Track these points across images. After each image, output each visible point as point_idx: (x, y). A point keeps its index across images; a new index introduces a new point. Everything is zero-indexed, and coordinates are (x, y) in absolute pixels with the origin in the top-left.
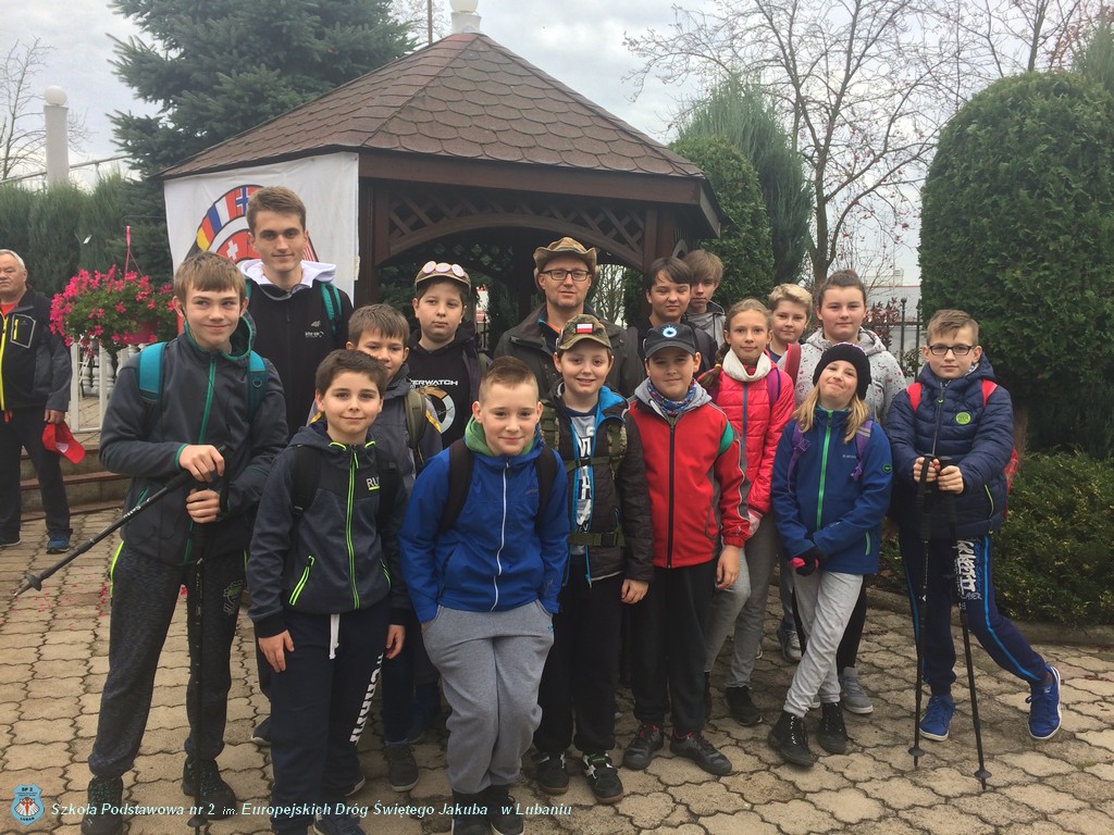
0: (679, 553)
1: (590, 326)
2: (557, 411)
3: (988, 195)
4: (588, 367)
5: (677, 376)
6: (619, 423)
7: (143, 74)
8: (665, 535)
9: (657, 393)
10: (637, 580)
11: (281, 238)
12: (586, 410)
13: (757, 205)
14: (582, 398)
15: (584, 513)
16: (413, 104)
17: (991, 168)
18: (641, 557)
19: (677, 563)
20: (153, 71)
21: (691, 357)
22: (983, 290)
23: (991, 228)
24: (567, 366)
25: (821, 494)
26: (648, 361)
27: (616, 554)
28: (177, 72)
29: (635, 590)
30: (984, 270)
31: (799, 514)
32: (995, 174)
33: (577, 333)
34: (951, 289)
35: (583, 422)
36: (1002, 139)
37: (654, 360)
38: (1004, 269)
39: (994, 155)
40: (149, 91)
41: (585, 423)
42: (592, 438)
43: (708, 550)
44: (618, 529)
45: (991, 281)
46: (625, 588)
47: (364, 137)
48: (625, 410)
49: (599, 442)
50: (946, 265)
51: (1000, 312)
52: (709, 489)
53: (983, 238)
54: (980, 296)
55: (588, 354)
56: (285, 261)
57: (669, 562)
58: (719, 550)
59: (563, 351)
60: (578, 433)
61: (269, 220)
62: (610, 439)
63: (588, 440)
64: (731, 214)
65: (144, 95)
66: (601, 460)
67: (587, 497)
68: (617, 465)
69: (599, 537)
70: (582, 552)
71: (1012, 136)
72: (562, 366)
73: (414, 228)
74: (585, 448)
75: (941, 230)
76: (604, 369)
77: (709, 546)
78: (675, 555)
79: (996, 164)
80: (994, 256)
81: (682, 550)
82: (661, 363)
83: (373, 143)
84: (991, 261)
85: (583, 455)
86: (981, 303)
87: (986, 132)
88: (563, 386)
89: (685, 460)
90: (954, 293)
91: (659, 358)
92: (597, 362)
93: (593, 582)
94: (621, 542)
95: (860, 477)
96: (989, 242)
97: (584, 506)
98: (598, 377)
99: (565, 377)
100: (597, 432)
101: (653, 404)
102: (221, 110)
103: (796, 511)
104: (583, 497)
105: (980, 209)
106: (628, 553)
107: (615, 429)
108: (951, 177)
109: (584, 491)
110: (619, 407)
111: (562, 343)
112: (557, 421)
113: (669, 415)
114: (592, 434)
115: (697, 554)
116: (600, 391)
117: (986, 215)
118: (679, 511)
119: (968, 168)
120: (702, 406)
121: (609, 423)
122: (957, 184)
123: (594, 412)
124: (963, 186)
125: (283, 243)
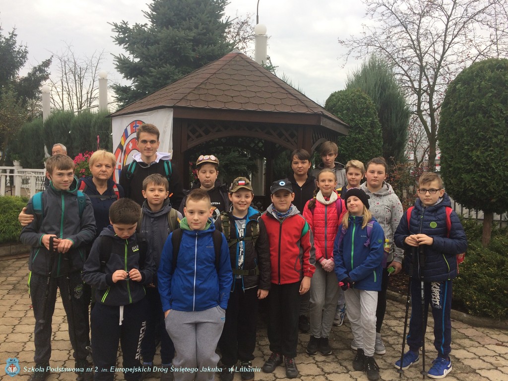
0: (283, 278)
1: (244, 182)
2: (230, 218)
3: (465, 117)
4: (243, 199)
5: (285, 202)
6: (256, 223)
7: (124, 69)
8: (276, 270)
9: (275, 209)
10: (264, 289)
11: (149, 143)
12: (242, 217)
13: (373, 119)
14: (241, 212)
15: (241, 260)
16: (200, 86)
17: (466, 104)
18: (265, 280)
19: (283, 282)
20: (128, 67)
21: (291, 194)
22: (463, 160)
23: (466, 132)
24: (234, 199)
25: (352, 253)
26: (272, 196)
27: (255, 278)
28: (137, 67)
29: (263, 294)
30: (463, 151)
31: (343, 263)
32: (467, 107)
33: (238, 185)
34: (450, 159)
35: (240, 222)
36: (471, 91)
37: (276, 195)
38: (472, 151)
39: (467, 98)
40: (128, 75)
41: (241, 223)
42: (244, 229)
43: (297, 277)
44: (256, 268)
45: (467, 156)
46: (258, 292)
47: (176, 102)
48: (259, 217)
49: (247, 231)
50: (447, 148)
51: (472, 170)
52: (297, 250)
53: (462, 136)
54: (462, 163)
55: (243, 194)
56: (149, 152)
57: (279, 282)
58: (302, 277)
59: (233, 192)
60: (238, 227)
61: (145, 136)
62: (252, 229)
63: (243, 230)
64: (360, 123)
65: (126, 76)
66: (248, 238)
67: (242, 254)
68: (255, 240)
69: (247, 271)
70: (240, 277)
71: (475, 89)
72: (232, 199)
73: (197, 137)
74: (241, 233)
75: (446, 132)
76: (250, 200)
77: (297, 276)
78: (281, 279)
79: (468, 103)
80: (468, 145)
81: (284, 277)
82: (278, 196)
83: (179, 104)
84: (466, 147)
85: (240, 236)
86: (463, 166)
87: (464, 88)
88: (233, 208)
89: (286, 238)
90: (451, 161)
91: (278, 194)
92: (247, 197)
93: (245, 290)
94: (258, 273)
95: (369, 245)
96: (465, 138)
97: (240, 258)
98: (247, 203)
99: (233, 203)
100: (246, 226)
101: (273, 214)
102: (152, 83)
103: (342, 261)
104: (240, 254)
105: (461, 123)
106: (260, 277)
107: (254, 225)
108: (450, 108)
109: (241, 252)
110: (256, 216)
111: (232, 189)
112: (229, 222)
113: (280, 219)
114: (244, 227)
115: (293, 278)
116: (248, 209)
117: (464, 126)
118: (283, 260)
119: (456, 104)
120: (294, 215)
121: (252, 223)
122: (451, 112)
123: (245, 218)
124: (455, 112)
125: (149, 145)
